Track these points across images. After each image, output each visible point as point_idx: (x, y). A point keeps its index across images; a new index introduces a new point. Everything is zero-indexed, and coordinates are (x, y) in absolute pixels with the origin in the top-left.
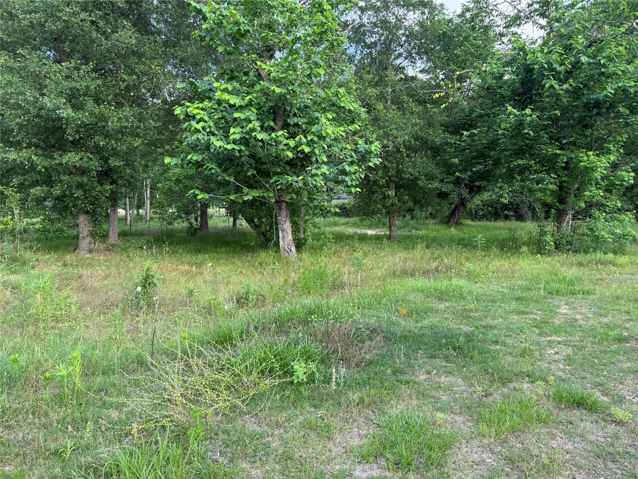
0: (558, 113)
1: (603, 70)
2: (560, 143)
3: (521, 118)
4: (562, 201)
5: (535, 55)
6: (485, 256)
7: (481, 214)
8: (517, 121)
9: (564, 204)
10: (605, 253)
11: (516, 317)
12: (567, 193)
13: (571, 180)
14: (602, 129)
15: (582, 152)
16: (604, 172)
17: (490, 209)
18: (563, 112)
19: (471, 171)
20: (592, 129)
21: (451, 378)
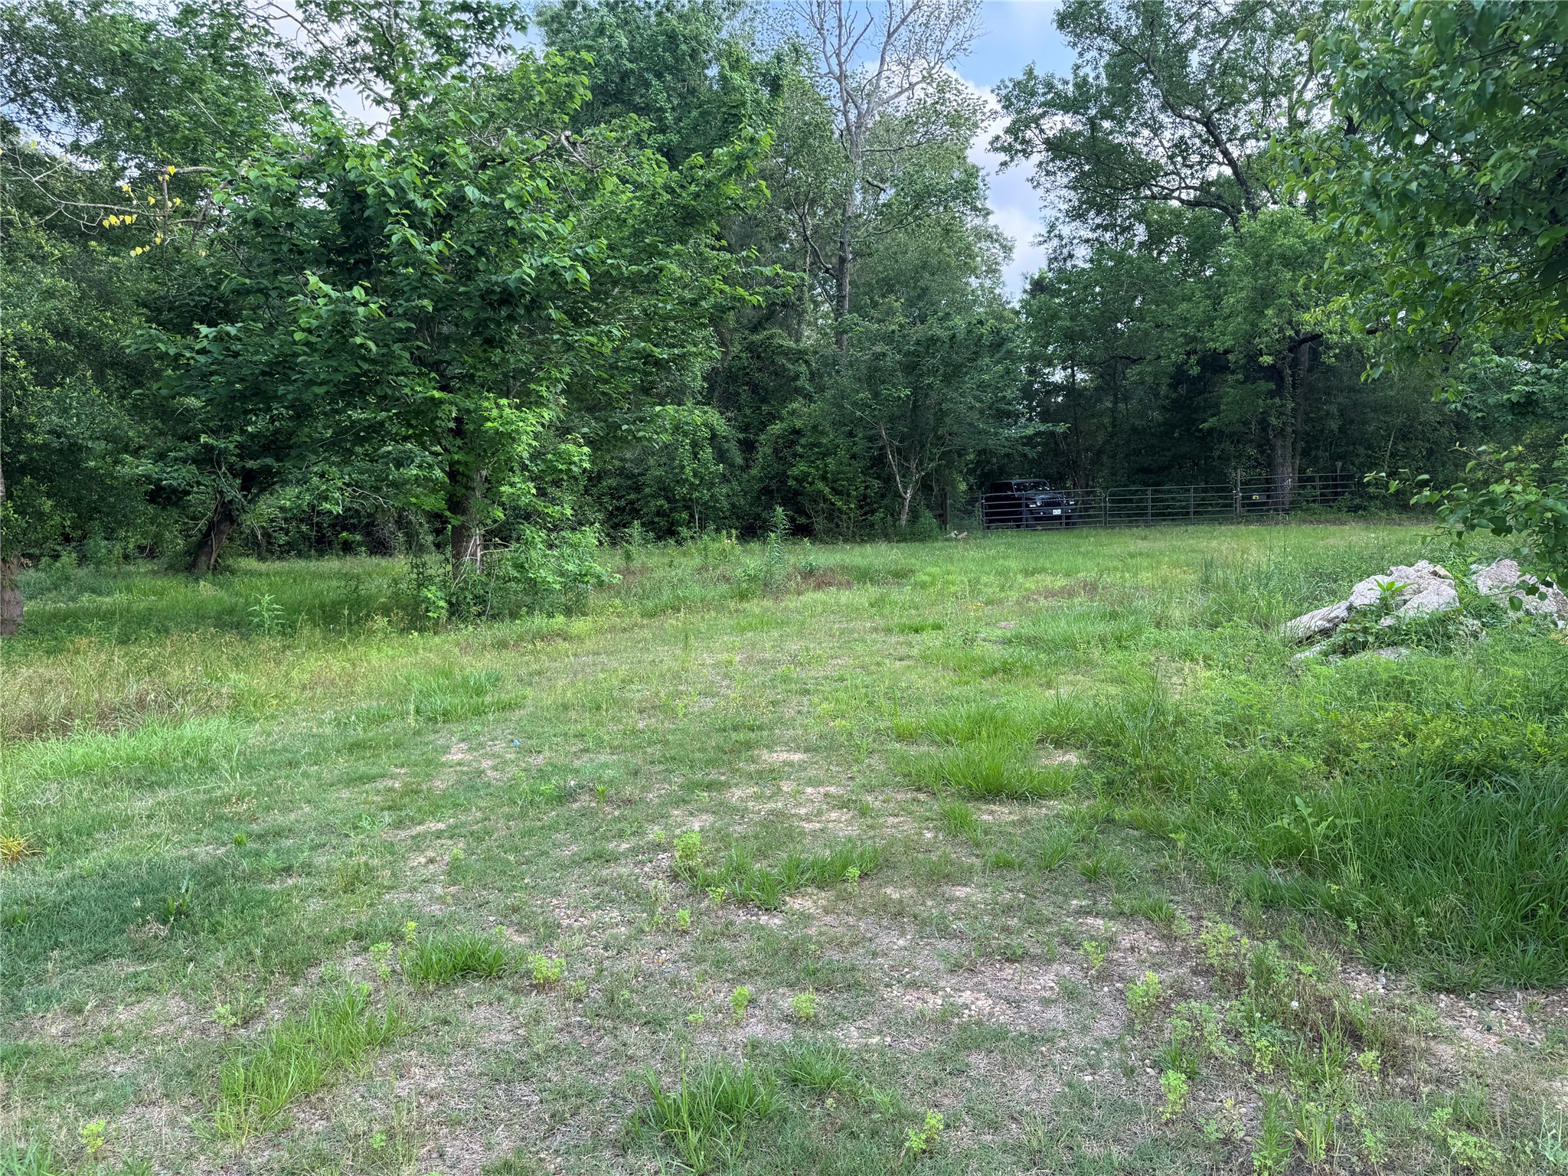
0: (427, 304)
1: (510, 223)
2: (442, 376)
3: (342, 306)
4: (456, 505)
5: (366, 162)
6: (285, 648)
7: (281, 542)
8: (334, 313)
9: (464, 512)
10: (550, 615)
11: (345, 794)
12: (468, 488)
13: (470, 459)
14: (523, 351)
15: (488, 399)
16: (534, 443)
17: (304, 528)
18: (440, 305)
19: (243, 432)
20: (502, 349)
21: (151, 1005)
